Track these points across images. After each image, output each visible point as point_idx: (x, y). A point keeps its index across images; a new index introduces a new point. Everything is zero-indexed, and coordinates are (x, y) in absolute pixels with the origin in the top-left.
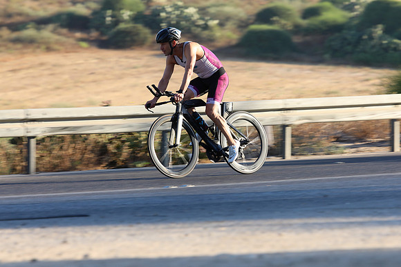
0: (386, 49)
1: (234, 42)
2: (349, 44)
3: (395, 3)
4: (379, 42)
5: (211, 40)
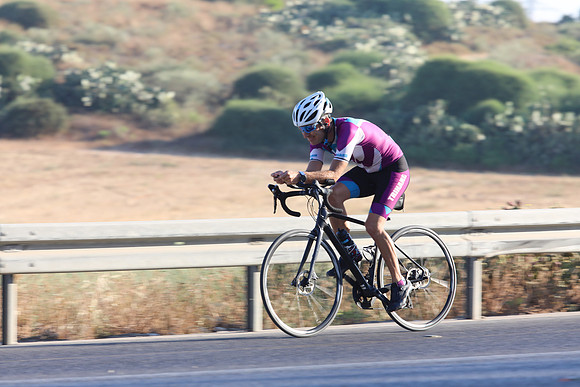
0: (451, 140)
3: (464, 65)
4: (440, 128)
5: (164, 125)
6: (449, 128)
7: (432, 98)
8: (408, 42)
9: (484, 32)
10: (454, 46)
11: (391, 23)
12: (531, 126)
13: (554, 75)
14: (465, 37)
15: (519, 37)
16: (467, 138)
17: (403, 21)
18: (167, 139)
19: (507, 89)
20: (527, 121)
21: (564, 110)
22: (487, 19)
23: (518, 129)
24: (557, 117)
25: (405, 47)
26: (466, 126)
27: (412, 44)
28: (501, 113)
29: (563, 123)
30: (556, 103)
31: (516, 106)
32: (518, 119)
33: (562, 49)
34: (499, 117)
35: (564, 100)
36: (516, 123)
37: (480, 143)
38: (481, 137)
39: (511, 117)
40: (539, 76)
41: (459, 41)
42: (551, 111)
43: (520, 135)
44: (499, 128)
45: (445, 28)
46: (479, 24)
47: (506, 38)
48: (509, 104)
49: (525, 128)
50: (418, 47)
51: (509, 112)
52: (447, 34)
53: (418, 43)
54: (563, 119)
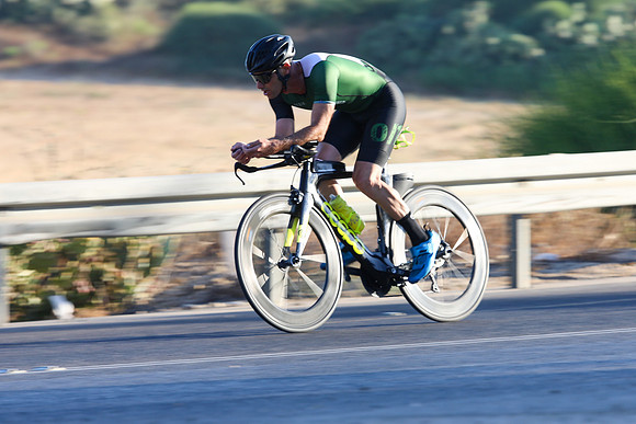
0: (496, 56)
1: (151, 43)
2: (413, 45)
5: (97, 38)
6: (493, 41)
18: (98, 59)
32: (590, 27)
39: (580, 24)
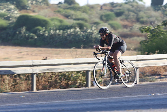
3: (31, 16)
4: (24, 35)
7: (22, 26)
8: (15, 10)
9: (37, 7)
10: (28, 11)
11: (10, 4)
12: (50, 34)
13: (57, 19)
14: (31, 8)
15: (47, 8)
16: (32, 38)
17: (13, 4)
19: (43, 23)
20: (49, 33)
21: (60, 29)
22: (37, 3)
23: (47, 35)
24: (58, 31)
25: (14, 11)
26: (31, 34)
27: (16, 10)
28: (42, 30)
29: (59, 33)
30: (57, 27)
31: (46, 28)
33: (59, 12)
34: (41, 32)
35: (59, 26)
36: (46, 33)
37: (36, 39)
38: (36, 37)
40: (52, 20)
41: (29, 10)
42: (56, 30)
43: (47, 36)
44: (41, 35)
45: (25, 6)
46: (35, 4)
47: (43, 9)
48: (44, 28)
49: (49, 34)
50: (18, 11)
51: (44, 30)
52: (26, 7)
53: (18, 10)
54: (59, 32)
